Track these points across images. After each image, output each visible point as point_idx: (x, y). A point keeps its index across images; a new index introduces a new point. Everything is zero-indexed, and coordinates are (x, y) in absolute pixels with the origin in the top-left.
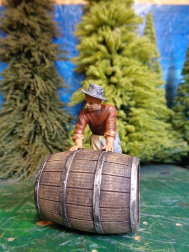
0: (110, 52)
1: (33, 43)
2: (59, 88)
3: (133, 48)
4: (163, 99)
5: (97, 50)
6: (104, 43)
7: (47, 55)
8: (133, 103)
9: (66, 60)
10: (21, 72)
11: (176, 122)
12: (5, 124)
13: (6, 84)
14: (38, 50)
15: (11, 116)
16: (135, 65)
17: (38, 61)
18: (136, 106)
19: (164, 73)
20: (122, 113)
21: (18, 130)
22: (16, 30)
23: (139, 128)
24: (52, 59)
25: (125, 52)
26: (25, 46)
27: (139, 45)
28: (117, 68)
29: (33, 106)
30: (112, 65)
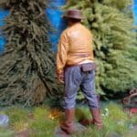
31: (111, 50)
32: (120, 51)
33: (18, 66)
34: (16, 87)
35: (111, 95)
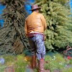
31: (57, 26)
32: (62, 27)
33: (10, 34)
34: (8, 44)
35: (57, 49)
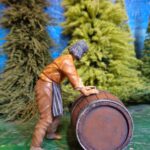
0: (90, 17)
1: (30, 13)
2: (51, 47)
3: (109, 13)
4: (133, 52)
5: (81, 16)
6: (86, 10)
7: (41, 21)
8: (111, 56)
9: (54, 25)
10: (21, 36)
11: (144, 70)
12: (10, 77)
13: (10, 45)
14: (34, 17)
15: (15, 70)
16: (111, 26)
17: (34, 26)
18: (114, 59)
19: (132, 32)
20: (103, 64)
21: (20, 81)
22: (16, 3)
23: (117, 75)
24: (45, 24)
25: (102, 17)
26: (23, 15)
27: (113, 10)
28: (97, 29)
29: (32, 61)
30: (93, 27)
